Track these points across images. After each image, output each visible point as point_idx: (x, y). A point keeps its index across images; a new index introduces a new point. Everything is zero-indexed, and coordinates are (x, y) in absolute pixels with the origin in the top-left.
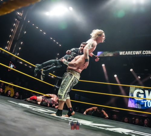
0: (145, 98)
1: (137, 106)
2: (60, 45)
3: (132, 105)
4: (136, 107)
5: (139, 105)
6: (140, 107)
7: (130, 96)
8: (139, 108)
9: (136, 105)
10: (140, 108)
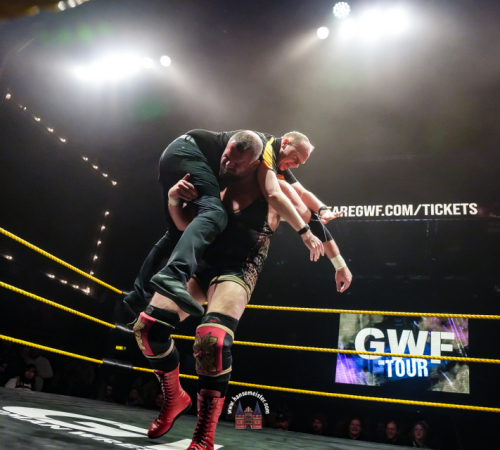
0: (388, 354)
1: (364, 380)
2: (115, 183)
3: (349, 377)
4: (362, 383)
5: (368, 374)
6: (371, 382)
7: (341, 349)
8: (369, 384)
9: (361, 373)
10: (374, 384)
